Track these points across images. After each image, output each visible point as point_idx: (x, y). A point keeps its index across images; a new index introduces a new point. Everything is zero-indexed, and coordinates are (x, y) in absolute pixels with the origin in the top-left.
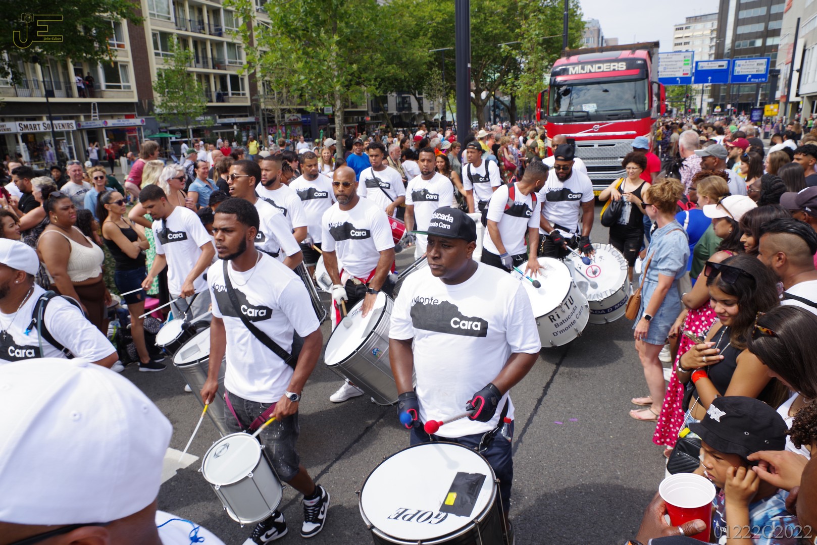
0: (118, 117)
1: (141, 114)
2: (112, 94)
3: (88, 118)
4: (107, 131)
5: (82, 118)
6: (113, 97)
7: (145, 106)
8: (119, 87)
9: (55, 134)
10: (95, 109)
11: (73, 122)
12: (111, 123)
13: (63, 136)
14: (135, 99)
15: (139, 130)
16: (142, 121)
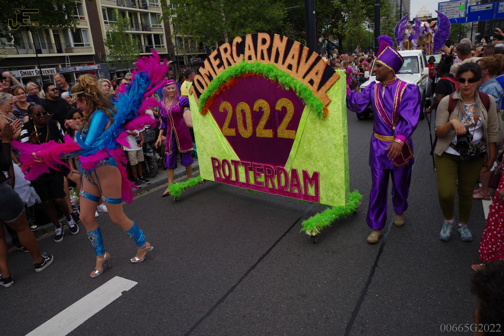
0: (83, 65)
1: (97, 62)
2: (78, 50)
3: (63, 66)
4: (76, 74)
5: (60, 66)
6: (79, 52)
7: (100, 57)
8: (83, 45)
9: (44, 78)
10: (68, 60)
11: (54, 69)
12: (78, 68)
13: (49, 79)
14: (94, 53)
15: (97, 72)
16: (98, 67)
